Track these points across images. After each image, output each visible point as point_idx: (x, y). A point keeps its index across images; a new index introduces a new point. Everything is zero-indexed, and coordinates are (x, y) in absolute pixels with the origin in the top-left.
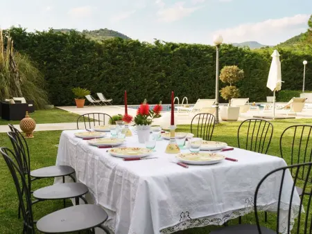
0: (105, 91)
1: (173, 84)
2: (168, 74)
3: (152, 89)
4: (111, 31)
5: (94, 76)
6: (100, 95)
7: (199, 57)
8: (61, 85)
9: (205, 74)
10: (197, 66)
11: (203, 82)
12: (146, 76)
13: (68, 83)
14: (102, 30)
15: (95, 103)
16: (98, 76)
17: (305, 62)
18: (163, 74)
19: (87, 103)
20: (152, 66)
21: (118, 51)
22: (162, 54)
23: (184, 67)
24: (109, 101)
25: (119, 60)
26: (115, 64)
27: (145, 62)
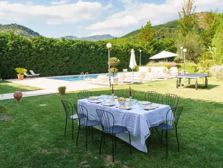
0: (34, 69)
1: (74, 63)
2: (71, 58)
3: (62, 67)
4: (19, 25)
5: (27, 60)
6: (31, 71)
7: (88, 48)
8: (6, 66)
9: (91, 58)
10: (87, 53)
11: (90, 62)
12: (58, 59)
13: (11, 65)
14: (13, 24)
15: (30, 77)
16: (30, 60)
17: (141, 51)
18: (68, 58)
19: (25, 77)
20: (61, 54)
21: (41, 45)
22: (67, 46)
23: (79, 54)
24: (37, 75)
25: (42, 50)
26: (39, 52)
27: (57, 51)
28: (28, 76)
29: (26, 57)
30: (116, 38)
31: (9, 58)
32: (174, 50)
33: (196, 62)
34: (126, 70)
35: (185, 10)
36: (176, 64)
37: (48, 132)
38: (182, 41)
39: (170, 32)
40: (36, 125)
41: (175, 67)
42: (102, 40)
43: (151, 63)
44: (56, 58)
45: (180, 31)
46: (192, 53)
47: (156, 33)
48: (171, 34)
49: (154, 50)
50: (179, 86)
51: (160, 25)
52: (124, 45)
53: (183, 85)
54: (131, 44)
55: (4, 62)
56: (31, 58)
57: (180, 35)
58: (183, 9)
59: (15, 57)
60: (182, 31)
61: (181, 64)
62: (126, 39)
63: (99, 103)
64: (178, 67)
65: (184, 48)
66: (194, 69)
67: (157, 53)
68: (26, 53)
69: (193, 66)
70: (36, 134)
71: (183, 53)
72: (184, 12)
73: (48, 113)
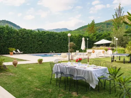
1: (45, 46)
2: (43, 42)
3: (37, 48)
4: (7, 21)
6: (18, 50)
7: (54, 37)
8: (2, 46)
9: (56, 43)
10: (53, 40)
11: (55, 45)
13: (5, 46)
15: (17, 54)
16: (17, 43)
17: (88, 39)
18: (41, 42)
19: (14, 54)
20: (37, 40)
21: (25, 34)
22: (40, 35)
23: (48, 40)
24: (22, 52)
25: (25, 37)
26: (23, 38)
27: (35, 38)
28: (16, 53)
29: (15, 41)
30: (71, 31)
31: (5, 41)
32: (110, 39)
33: (125, 47)
34: (78, 51)
35: (117, 14)
36: (111, 48)
37: (38, 81)
38: (115, 33)
39: (107, 27)
40: (30, 78)
41: (110, 50)
42: (63, 32)
43: (94, 47)
44: (34, 42)
45: (114, 27)
46: (122, 41)
47: (97, 28)
48: (107, 29)
49: (97, 38)
50: (113, 61)
51: (100, 23)
52: (77, 35)
53: (115, 61)
54: (81, 34)
55: (1, 44)
56: (18, 42)
57: (114, 29)
58: (116, 13)
59: (8, 41)
60: (115, 27)
61: (114, 48)
62: (78, 31)
63: (67, 65)
64: (113, 50)
65: (116, 38)
66: (123, 51)
67: (98, 41)
68: (15, 38)
69: (122, 50)
70: (32, 82)
71: (116, 41)
72: (117, 15)
73: (35, 73)
